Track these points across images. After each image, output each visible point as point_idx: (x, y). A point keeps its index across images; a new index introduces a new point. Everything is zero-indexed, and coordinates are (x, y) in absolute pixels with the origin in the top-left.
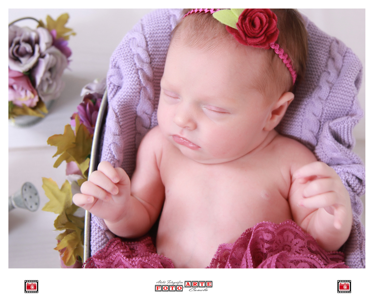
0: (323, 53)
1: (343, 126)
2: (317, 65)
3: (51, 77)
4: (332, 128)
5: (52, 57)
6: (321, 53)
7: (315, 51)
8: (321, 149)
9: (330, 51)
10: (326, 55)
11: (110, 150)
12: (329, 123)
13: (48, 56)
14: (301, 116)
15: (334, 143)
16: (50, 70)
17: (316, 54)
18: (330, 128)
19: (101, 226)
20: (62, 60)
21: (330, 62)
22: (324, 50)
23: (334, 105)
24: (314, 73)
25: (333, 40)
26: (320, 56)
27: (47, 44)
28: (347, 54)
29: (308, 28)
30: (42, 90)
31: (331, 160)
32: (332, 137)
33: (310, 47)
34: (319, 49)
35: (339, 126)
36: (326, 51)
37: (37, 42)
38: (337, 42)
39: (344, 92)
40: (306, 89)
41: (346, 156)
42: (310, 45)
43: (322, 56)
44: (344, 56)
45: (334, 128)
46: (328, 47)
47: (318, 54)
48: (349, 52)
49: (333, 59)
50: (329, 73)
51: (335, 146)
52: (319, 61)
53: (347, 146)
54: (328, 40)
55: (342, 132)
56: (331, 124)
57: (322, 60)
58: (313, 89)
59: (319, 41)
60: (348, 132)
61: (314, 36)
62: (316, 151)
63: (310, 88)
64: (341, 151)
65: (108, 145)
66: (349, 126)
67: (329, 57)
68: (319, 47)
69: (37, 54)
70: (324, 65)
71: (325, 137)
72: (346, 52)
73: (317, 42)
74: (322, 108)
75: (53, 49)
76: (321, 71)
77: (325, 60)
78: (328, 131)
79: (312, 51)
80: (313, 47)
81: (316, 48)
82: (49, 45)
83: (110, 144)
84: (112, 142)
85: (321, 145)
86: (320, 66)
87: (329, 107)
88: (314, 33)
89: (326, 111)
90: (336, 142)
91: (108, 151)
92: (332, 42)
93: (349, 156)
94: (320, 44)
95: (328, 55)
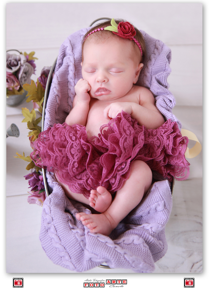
0: (152, 46)
1: (162, 76)
2: (149, 51)
3: (26, 76)
4: (157, 78)
5: (26, 67)
6: (151, 46)
7: (148, 45)
8: (152, 88)
9: (155, 45)
10: (154, 47)
11: (53, 90)
12: (155, 75)
13: (24, 66)
14: (143, 74)
15: (158, 85)
16: (25, 73)
17: (149, 46)
18: (155, 78)
19: (48, 123)
20: (31, 70)
21: (156, 50)
22: (152, 44)
23: (157, 67)
24: (148, 55)
25: (157, 40)
26: (151, 47)
27: (24, 61)
28: (164, 46)
29: (145, 35)
30: (21, 82)
31: (157, 94)
32: (157, 82)
33: (146, 44)
34: (150, 44)
35: (160, 76)
36: (154, 45)
37: (20, 60)
38: (159, 41)
39: (161, 60)
40: (144, 62)
41: (164, 91)
42: (146, 43)
43: (152, 47)
44: (162, 47)
45: (158, 78)
46: (154, 43)
47: (150, 46)
48: (164, 45)
49: (157, 49)
50: (155, 54)
51: (158, 86)
52: (150, 49)
53: (165, 87)
54: (154, 40)
55: (162, 79)
56: (156, 76)
57: (152, 49)
58: (148, 61)
59: (150, 41)
60: (164, 79)
61: (148, 39)
62: (151, 89)
63: (146, 61)
64: (161, 88)
65: (52, 88)
66: (165, 76)
67: (155, 48)
68: (150, 43)
69: (19, 65)
70: (152, 51)
71: (154, 82)
72: (163, 45)
73: (149, 41)
74: (152, 69)
75: (27, 63)
76: (151, 53)
77: (153, 49)
78: (154, 79)
79: (147, 45)
80: (147, 44)
81: (149, 44)
82: (25, 61)
83: (53, 88)
84: (54, 87)
85: (152, 86)
86: (151, 51)
87: (155, 68)
88: (148, 38)
89: (153, 70)
90: (159, 84)
91: (52, 91)
92: (156, 41)
93: (165, 91)
94: (151, 42)
95: (155, 47)
